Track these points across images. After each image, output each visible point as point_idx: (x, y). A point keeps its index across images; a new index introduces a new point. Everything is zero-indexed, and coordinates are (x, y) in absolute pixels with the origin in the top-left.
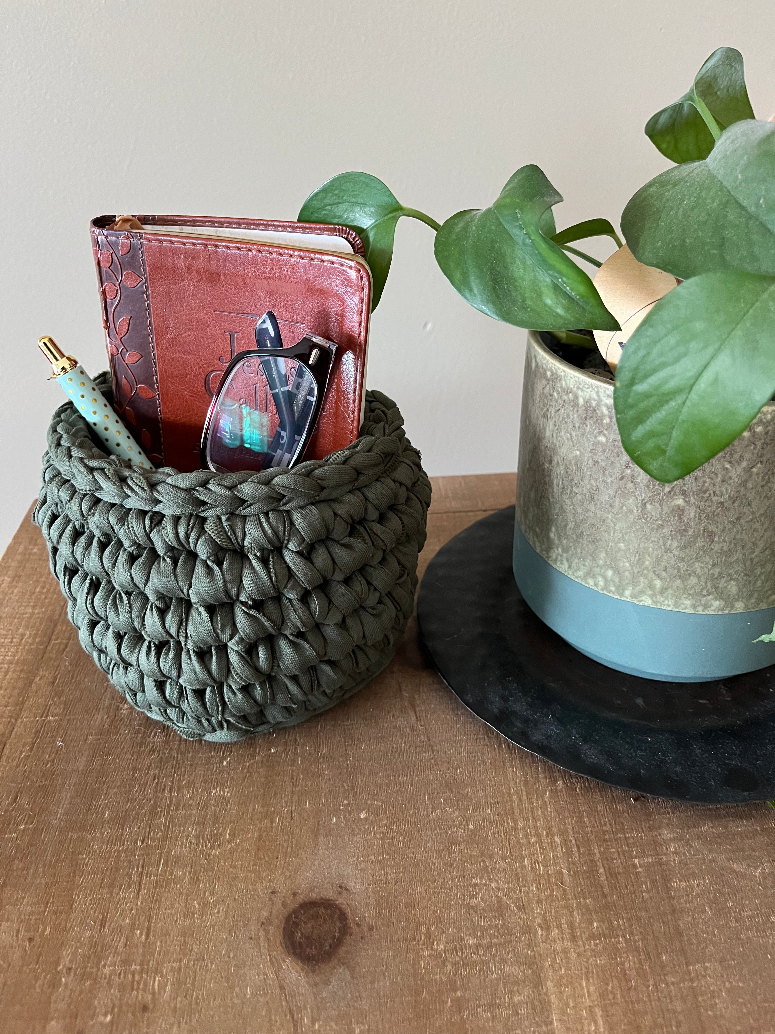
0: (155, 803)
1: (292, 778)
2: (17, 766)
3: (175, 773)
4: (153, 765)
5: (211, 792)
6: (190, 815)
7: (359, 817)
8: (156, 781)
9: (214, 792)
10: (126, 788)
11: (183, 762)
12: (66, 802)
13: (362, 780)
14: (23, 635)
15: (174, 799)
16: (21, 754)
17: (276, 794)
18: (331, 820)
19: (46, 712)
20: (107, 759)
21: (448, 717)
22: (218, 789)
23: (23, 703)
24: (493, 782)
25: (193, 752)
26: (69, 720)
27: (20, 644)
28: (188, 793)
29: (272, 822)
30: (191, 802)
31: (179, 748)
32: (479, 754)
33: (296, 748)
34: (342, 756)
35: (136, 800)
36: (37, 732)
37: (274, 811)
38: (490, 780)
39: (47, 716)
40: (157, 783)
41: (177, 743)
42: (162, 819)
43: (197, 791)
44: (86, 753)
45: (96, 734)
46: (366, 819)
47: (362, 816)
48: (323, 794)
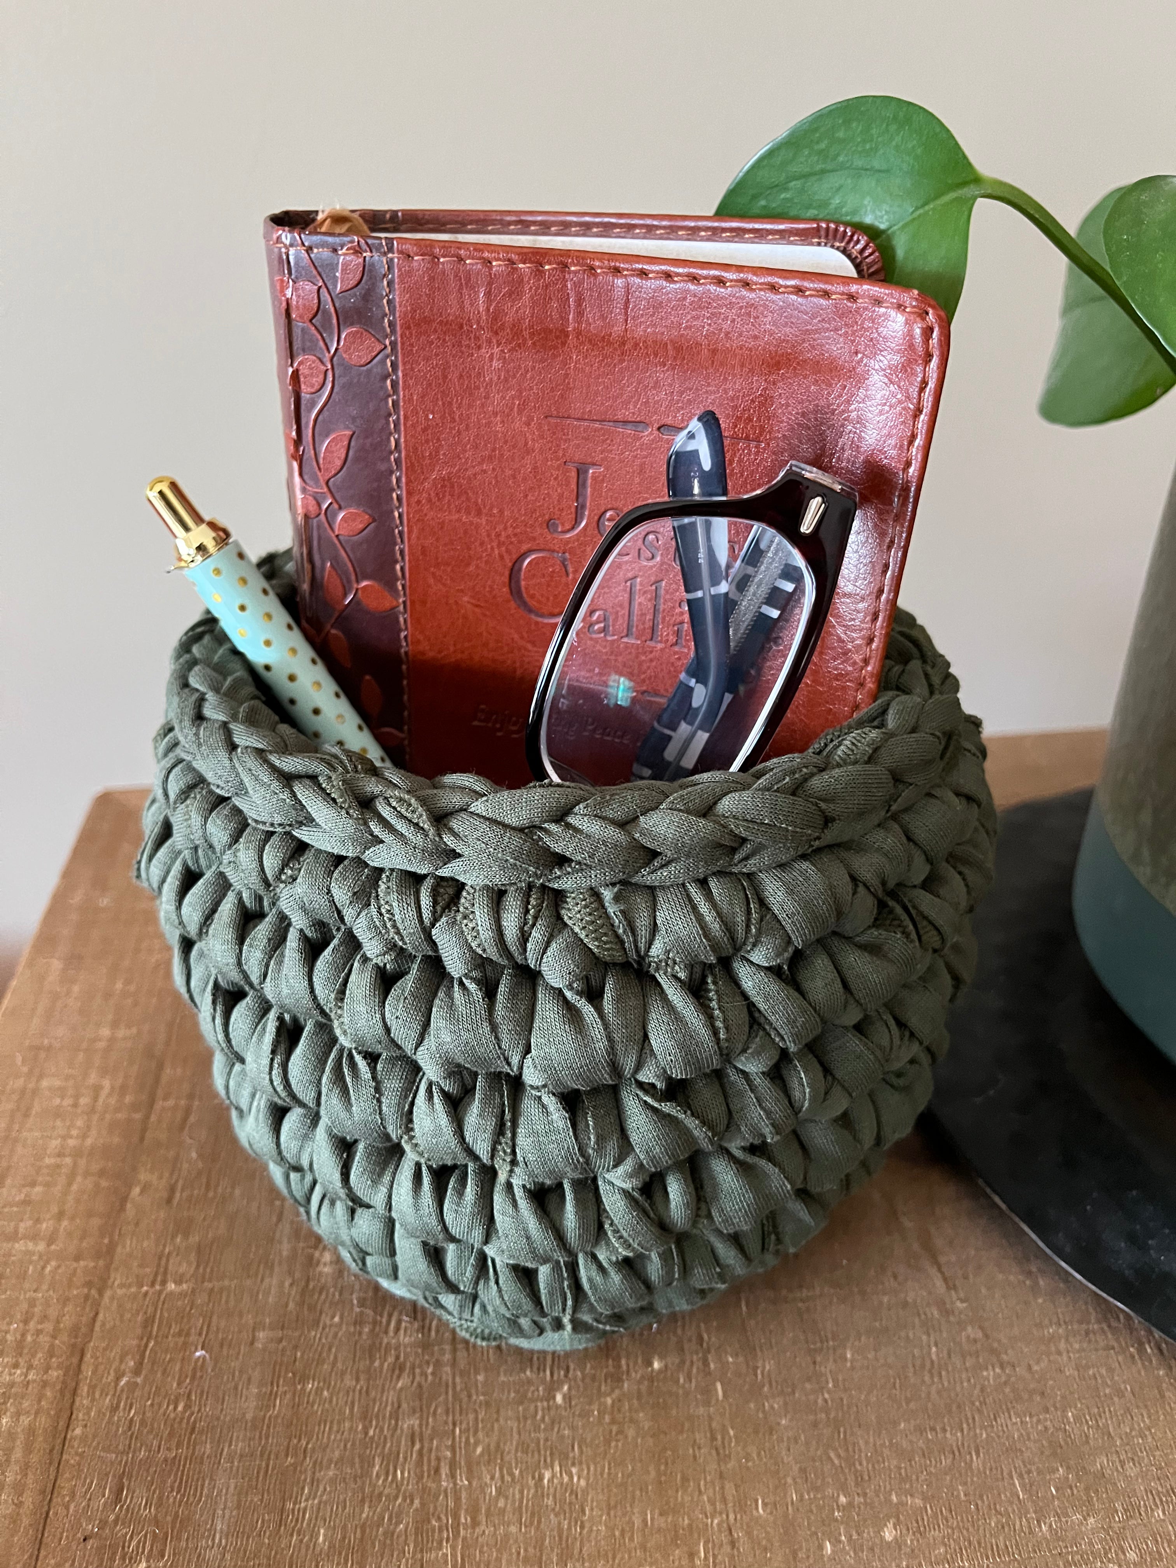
0: (423, 1504)
1: (713, 1438)
2: (115, 1409)
3: (454, 1425)
4: (404, 1405)
5: (541, 1478)
6: (507, 1535)
7: (882, 1538)
8: (417, 1446)
9: (547, 1475)
10: (353, 1465)
11: (469, 1396)
12: (229, 1504)
13: (867, 1443)
14: (97, 1089)
15: (464, 1495)
16: (118, 1379)
17: (685, 1479)
18: (821, 1547)
19: (161, 1275)
20: (303, 1389)
21: (1012, 1278)
22: (557, 1468)
23: (111, 1250)
24: (1150, 1440)
25: (486, 1370)
26: (212, 1290)
27: (92, 1110)
28: (492, 1478)
29: (692, 1555)
30: (501, 1503)
31: (454, 1359)
32: (1104, 1371)
33: (706, 1363)
34: (809, 1379)
35: (380, 1495)
36: (148, 1323)
37: (690, 1526)
38: (1143, 1437)
39: (164, 1283)
40: (420, 1453)
41: (447, 1347)
42: (447, 1549)
43: (512, 1474)
44: (256, 1375)
45: (272, 1329)
46: (898, 1543)
47: (889, 1534)
48: (789, 1480)
